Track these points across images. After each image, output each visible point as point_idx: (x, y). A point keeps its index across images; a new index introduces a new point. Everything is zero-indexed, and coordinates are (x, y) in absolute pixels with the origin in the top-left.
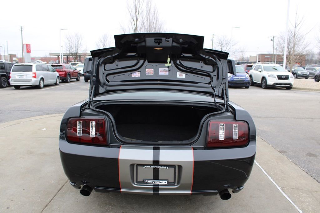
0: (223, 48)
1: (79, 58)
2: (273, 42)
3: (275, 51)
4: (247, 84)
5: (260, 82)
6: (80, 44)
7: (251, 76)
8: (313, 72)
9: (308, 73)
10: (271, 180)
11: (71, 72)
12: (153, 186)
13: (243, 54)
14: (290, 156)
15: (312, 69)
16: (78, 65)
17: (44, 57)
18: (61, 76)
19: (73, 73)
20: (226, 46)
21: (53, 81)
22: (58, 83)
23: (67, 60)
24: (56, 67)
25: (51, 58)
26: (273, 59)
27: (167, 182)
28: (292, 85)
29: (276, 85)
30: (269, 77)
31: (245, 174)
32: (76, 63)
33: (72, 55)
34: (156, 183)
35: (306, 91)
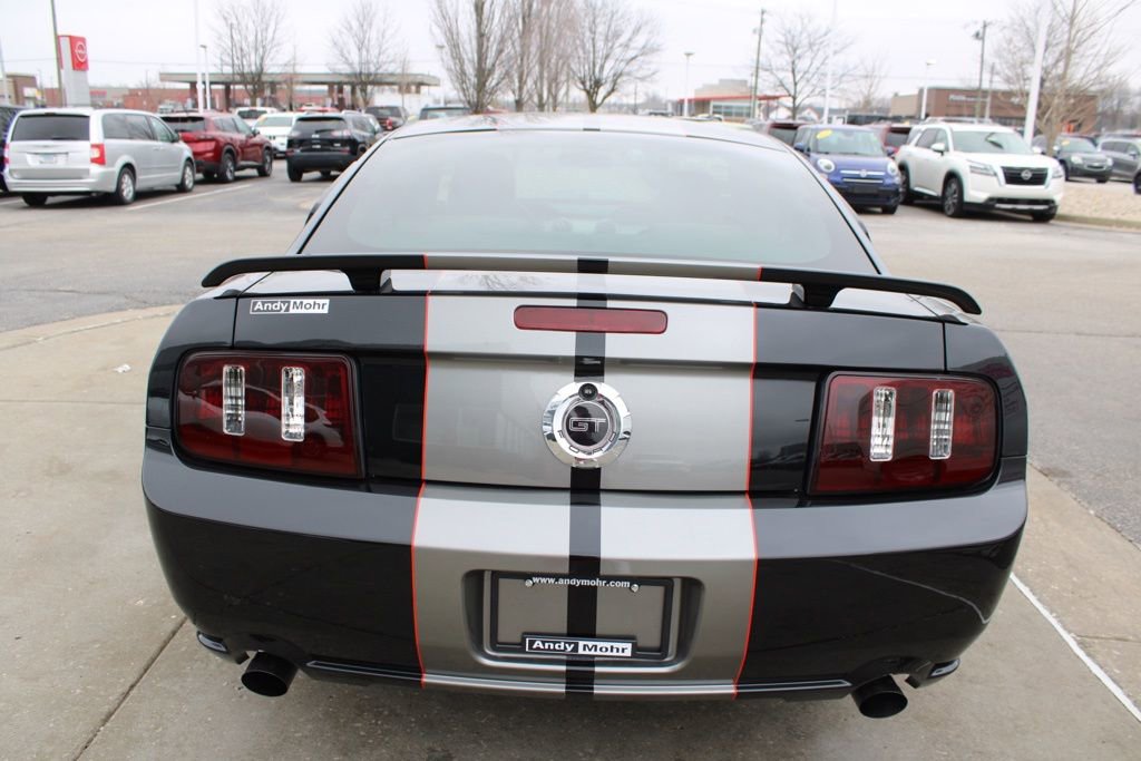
0: (796, 62)
1: (267, 93)
2: (980, 42)
3: (986, 76)
4: (888, 198)
5: (935, 190)
6: (273, 39)
7: (903, 168)
8: (1126, 157)
9: (1110, 162)
10: (1033, 599)
11: (238, 143)
12: (568, 663)
13: (871, 86)
14: (1086, 491)
15: (1124, 148)
16: (264, 116)
17: (140, 86)
18: (200, 158)
19: (245, 146)
20: (809, 54)
21: (171, 177)
22: (189, 183)
23: (224, 102)
24: (180, 125)
25: (164, 90)
26: (978, 107)
27: (629, 646)
28: (1056, 207)
29: (998, 205)
30: (972, 172)
31: (975, 607)
32: (259, 108)
33: (244, 79)
34: (581, 651)
35: (1107, 228)
